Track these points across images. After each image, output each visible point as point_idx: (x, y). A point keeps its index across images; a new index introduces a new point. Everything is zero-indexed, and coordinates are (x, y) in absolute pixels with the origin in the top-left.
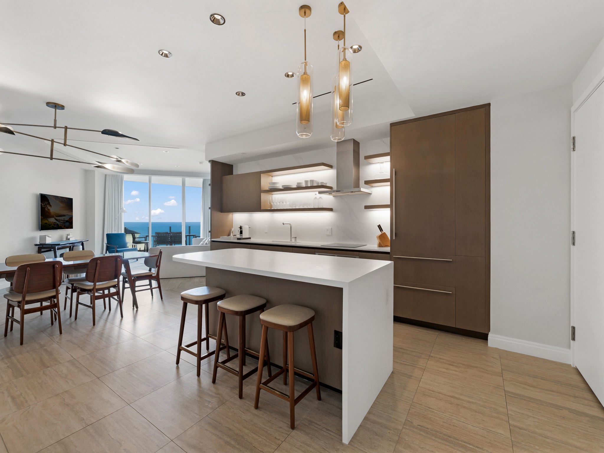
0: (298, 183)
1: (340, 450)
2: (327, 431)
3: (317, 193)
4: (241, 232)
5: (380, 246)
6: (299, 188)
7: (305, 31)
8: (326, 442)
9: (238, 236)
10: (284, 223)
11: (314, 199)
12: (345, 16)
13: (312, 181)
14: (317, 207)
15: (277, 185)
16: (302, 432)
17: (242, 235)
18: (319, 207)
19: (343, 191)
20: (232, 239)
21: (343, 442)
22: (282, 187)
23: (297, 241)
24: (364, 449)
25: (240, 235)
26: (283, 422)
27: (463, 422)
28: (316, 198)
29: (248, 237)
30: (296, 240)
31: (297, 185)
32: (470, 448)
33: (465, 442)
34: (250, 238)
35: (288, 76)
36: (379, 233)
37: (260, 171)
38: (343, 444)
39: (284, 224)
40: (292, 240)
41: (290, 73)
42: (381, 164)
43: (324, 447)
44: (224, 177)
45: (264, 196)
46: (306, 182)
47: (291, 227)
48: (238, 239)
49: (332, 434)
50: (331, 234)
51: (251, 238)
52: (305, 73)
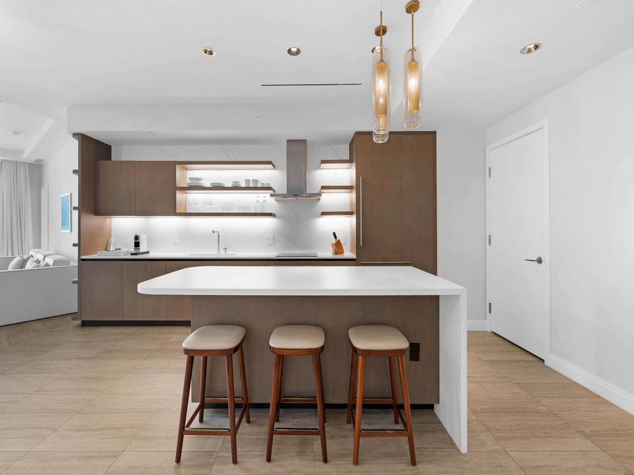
0: (234, 182)
1: (469, 461)
2: (440, 450)
3: (269, 195)
4: (137, 245)
5: (336, 253)
6: (236, 188)
7: (381, 13)
8: (452, 460)
9: (133, 250)
10: (215, 231)
11: (256, 202)
12: (413, 15)
13: (256, 181)
14: (261, 212)
15: (201, 182)
16: (425, 464)
17: (139, 249)
18: (264, 212)
19: (301, 195)
20: (122, 254)
21: (462, 452)
22: (211, 185)
23: (228, 253)
24: (480, 449)
25: (135, 249)
26: (398, 464)
27: (496, 394)
28: (258, 201)
29: (146, 251)
30: (226, 252)
31: (233, 184)
32: (521, 410)
33: (515, 408)
34: (148, 252)
35: (289, 51)
36: (334, 241)
37: (174, 160)
38: (464, 455)
39: (214, 233)
40: (220, 252)
41: (294, 50)
42: (336, 171)
43: (457, 466)
44: (101, 162)
45: (179, 196)
46: (248, 181)
47: (219, 236)
48: (132, 254)
49: (446, 450)
50: (273, 243)
51: (150, 252)
52: (382, 61)
